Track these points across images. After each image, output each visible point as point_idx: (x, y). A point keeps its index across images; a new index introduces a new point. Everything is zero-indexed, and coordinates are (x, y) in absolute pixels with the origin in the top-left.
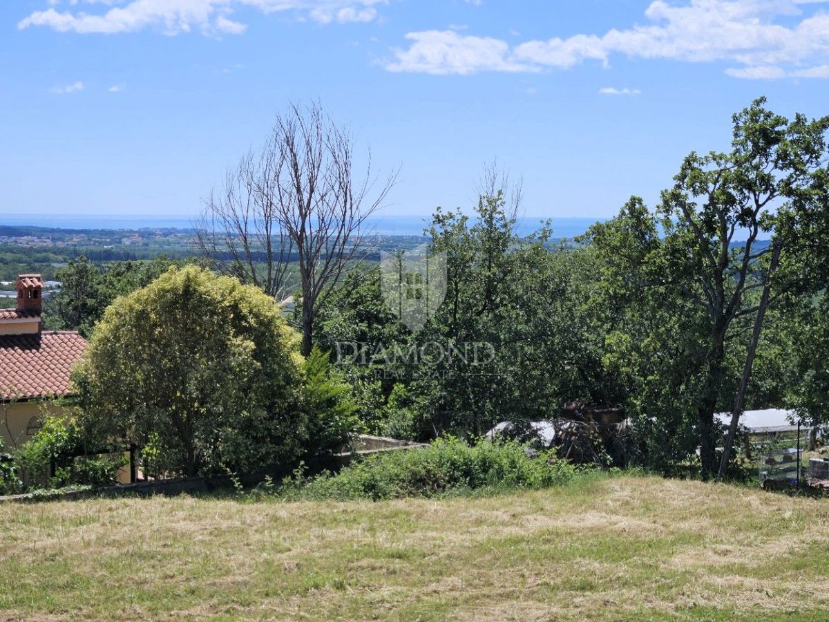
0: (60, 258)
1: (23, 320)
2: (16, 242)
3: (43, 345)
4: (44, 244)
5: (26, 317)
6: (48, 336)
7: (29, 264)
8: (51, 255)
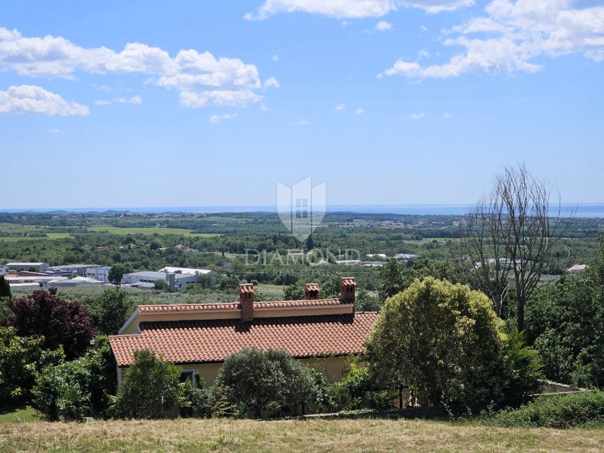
0: (409, 236)
1: (344, 306)
2: (379, 225)
3: (355, 321)
4: (399, 227)
5: (345, 304)
6: (359, 316)
7: (387, 241)
8: (403, 234)
